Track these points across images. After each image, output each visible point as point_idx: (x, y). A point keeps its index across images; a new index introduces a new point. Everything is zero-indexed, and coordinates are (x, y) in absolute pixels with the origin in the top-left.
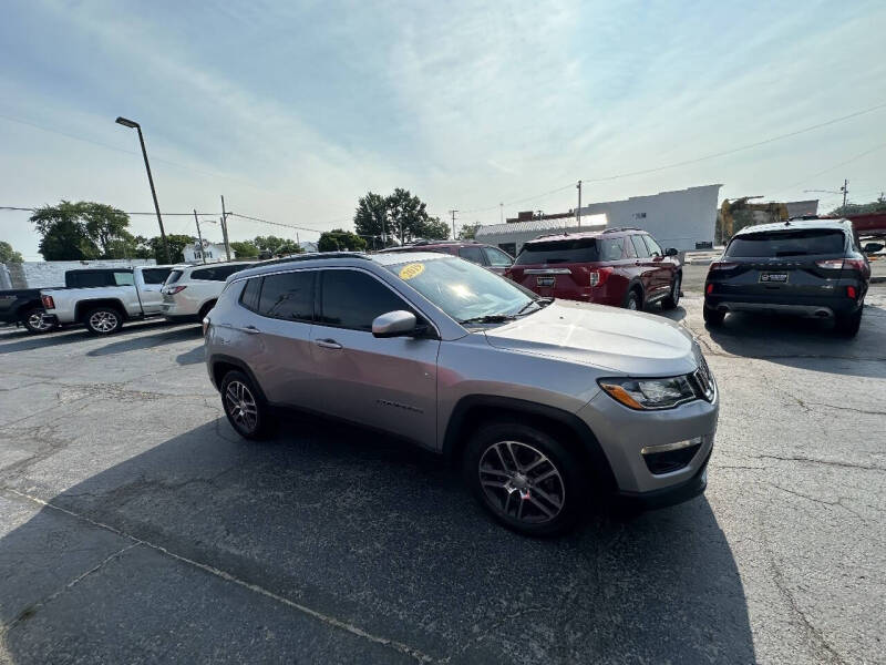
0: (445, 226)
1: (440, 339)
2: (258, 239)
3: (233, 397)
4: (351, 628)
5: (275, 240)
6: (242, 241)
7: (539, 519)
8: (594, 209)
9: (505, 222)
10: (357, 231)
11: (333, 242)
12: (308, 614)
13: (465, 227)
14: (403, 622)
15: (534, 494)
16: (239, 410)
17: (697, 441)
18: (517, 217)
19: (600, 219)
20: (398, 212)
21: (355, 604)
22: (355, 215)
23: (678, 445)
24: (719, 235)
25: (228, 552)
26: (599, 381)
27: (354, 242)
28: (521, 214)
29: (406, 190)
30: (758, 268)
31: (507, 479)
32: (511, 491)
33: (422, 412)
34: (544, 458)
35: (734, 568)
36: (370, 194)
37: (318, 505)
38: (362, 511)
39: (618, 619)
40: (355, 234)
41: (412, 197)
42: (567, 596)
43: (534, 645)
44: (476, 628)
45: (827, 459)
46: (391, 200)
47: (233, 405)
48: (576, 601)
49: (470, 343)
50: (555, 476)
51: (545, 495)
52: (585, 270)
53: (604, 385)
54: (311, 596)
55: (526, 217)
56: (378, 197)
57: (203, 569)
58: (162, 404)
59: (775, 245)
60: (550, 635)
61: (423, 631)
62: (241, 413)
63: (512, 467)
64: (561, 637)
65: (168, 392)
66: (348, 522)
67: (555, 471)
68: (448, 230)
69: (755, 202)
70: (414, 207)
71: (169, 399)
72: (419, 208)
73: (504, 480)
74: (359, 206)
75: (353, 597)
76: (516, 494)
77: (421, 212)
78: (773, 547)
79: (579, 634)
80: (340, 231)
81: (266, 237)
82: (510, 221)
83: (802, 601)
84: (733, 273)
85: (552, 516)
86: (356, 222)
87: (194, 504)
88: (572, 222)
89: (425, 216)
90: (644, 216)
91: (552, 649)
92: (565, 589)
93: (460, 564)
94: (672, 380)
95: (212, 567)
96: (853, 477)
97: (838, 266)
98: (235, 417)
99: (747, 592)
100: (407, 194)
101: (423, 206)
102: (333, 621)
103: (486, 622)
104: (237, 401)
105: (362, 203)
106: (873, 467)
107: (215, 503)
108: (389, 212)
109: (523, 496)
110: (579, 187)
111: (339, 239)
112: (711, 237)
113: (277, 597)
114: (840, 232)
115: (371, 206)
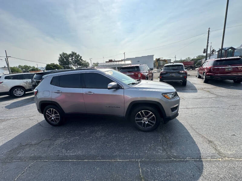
0: (88, 63)
1: (123, 89)
2: (20, 66)
3: (49, 114)
4: (118, 160)
5: (27, 66)
6: (13, 67)
7: (150, 127)
8: (128, 59)
9: (105, 62)
10: (60, 64)
11: (51, 67)
12: (105, 161)
13: (94, 63)
14: (130, 155)
15: (149, 121)
16: (52, 117)
17: (177, 105)
18: (108, 61)
19: (129, 62)
20: (73, 58)
21: (116, 155)
22: (58, 59)
23: (175, 106)
24: (155, 66)
25: (70, 155)
26: (162, 94)
27: (59, 67)
28: (109, 60)
29: (75, 52)
30: (170, 73)
31: (142, 120)
32: (143, 122)
33: (119, 107)
34: (151, 113)
35: (185, 128)
36: (63, 53)
37: (91, 137)
38: (105, 136)
39: (171, 142)
40: (59, 65)
41: (77, 54)
42: (160, 141)
43: (159, 151)
44: (146, 152)
45: (191, 107)
46: (70, 55)
47: (49, 116)
48: (162, 141)
49: (131, 89)
50: (154, 116)
51: (151, 121)
52: (137, 73)
53: (163, 95)
54: (103, 157)
55: (111, 61)
56: (66, 54)
57: (65, 161)
58: (11, 122)
59: (171, 68)
60: (161, 148)
61: (136, 156)
62: (53, 118)
63: (144, 117)
64: (163, 148)
65: (10, 118)
66: (102, 139)
67: (154, 115)
68: (89, 64)
69: (161, 59)
70: (78, 57)
71: (11, 120)
72: (80, 58)
73: (141, 120)
74: (59, 56)
75: (115, 154)
76: (145, 123)
77: (80, 59)
78: (189, 123)
79: (166, 146)
80: (53, 64)
81: (23, 65)
82: (106, 62)
83: (197, 130)
84: (165, 74)
85: (153, 126)
86: (59, 61)
87: (48, 147)
88: (123, 63)
89: (82, 60)
90: (139, 61)
91: (163, 150)
92: (159, 139)
93: (136, 141)
94: (173, 93)
95: (68, 160)
96: (196, 110)
97: (183, 72)
98: (50, 120)
99: (189, 131)
100: (76, 53)
101: (81, 57)
102: (113, 160)
103: (148, 150)
104: (51, 115)
105: (61, 55)
106: (198, 108)
107: (56, 145)
108: (70, 58)
109: (146, 123)
110: (124, 54)
111: (53, 66)
112: (152, 67)
113: (94, 161)
114: (182, 65)
115: (64, 56)
